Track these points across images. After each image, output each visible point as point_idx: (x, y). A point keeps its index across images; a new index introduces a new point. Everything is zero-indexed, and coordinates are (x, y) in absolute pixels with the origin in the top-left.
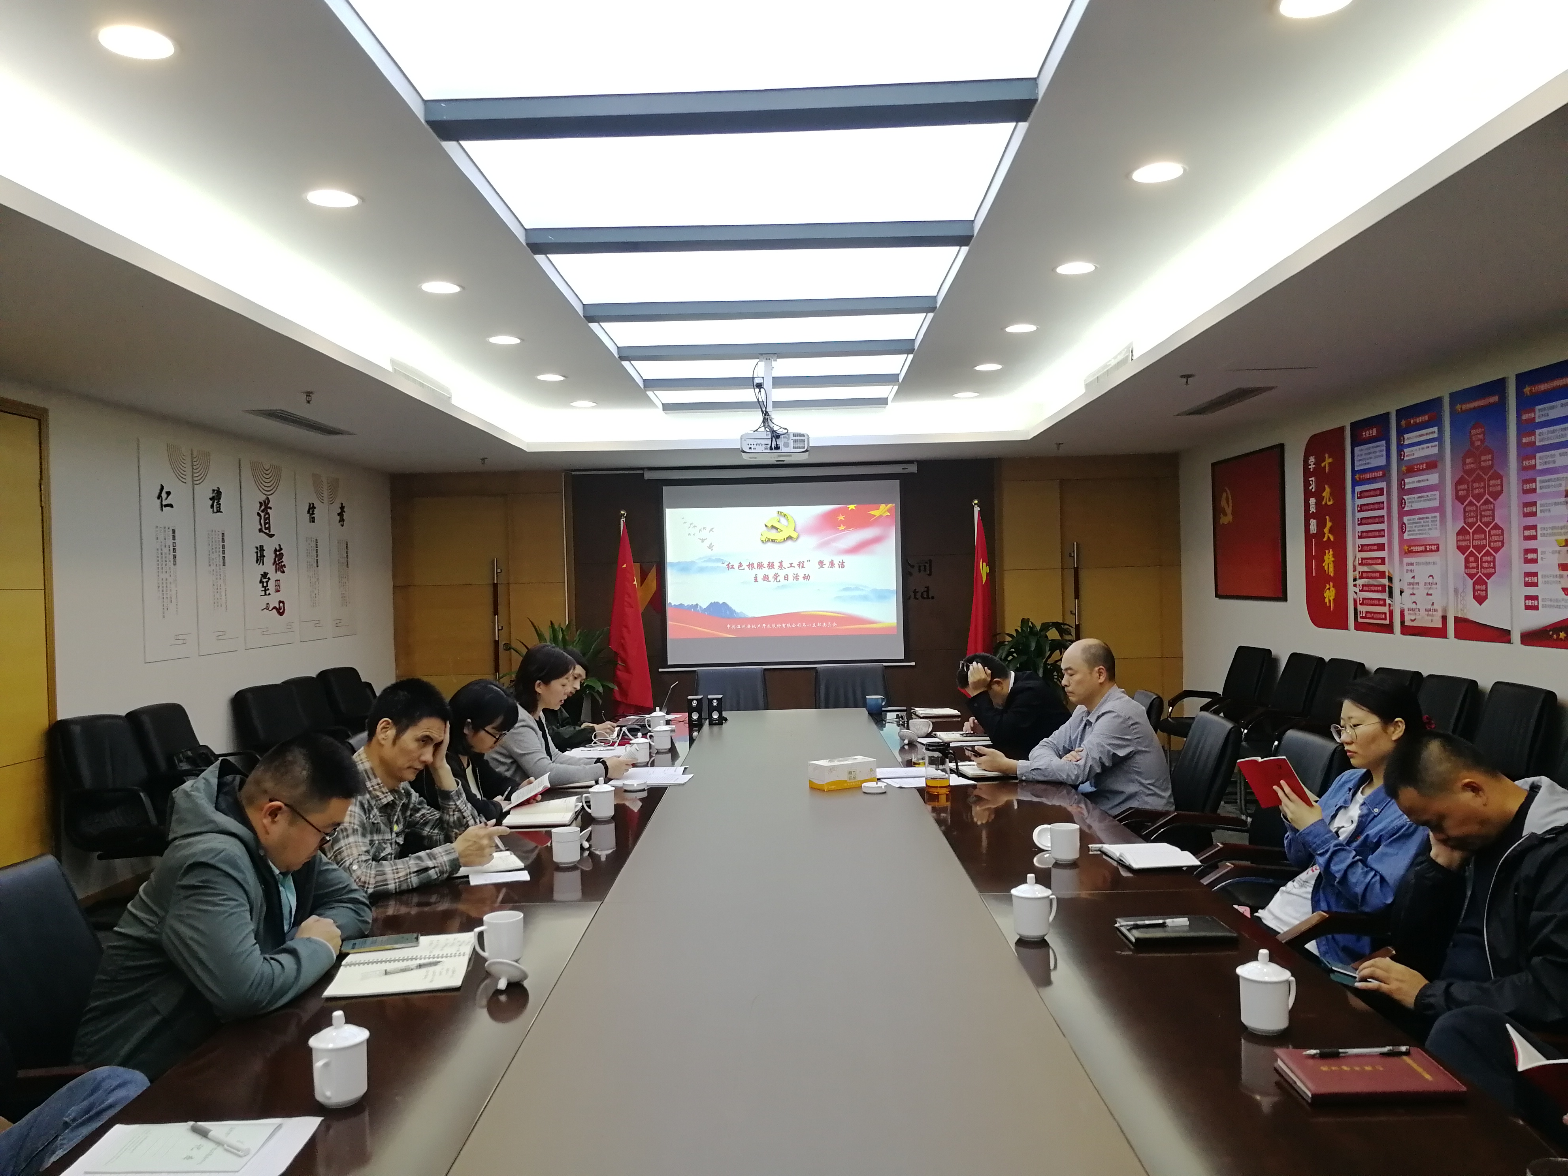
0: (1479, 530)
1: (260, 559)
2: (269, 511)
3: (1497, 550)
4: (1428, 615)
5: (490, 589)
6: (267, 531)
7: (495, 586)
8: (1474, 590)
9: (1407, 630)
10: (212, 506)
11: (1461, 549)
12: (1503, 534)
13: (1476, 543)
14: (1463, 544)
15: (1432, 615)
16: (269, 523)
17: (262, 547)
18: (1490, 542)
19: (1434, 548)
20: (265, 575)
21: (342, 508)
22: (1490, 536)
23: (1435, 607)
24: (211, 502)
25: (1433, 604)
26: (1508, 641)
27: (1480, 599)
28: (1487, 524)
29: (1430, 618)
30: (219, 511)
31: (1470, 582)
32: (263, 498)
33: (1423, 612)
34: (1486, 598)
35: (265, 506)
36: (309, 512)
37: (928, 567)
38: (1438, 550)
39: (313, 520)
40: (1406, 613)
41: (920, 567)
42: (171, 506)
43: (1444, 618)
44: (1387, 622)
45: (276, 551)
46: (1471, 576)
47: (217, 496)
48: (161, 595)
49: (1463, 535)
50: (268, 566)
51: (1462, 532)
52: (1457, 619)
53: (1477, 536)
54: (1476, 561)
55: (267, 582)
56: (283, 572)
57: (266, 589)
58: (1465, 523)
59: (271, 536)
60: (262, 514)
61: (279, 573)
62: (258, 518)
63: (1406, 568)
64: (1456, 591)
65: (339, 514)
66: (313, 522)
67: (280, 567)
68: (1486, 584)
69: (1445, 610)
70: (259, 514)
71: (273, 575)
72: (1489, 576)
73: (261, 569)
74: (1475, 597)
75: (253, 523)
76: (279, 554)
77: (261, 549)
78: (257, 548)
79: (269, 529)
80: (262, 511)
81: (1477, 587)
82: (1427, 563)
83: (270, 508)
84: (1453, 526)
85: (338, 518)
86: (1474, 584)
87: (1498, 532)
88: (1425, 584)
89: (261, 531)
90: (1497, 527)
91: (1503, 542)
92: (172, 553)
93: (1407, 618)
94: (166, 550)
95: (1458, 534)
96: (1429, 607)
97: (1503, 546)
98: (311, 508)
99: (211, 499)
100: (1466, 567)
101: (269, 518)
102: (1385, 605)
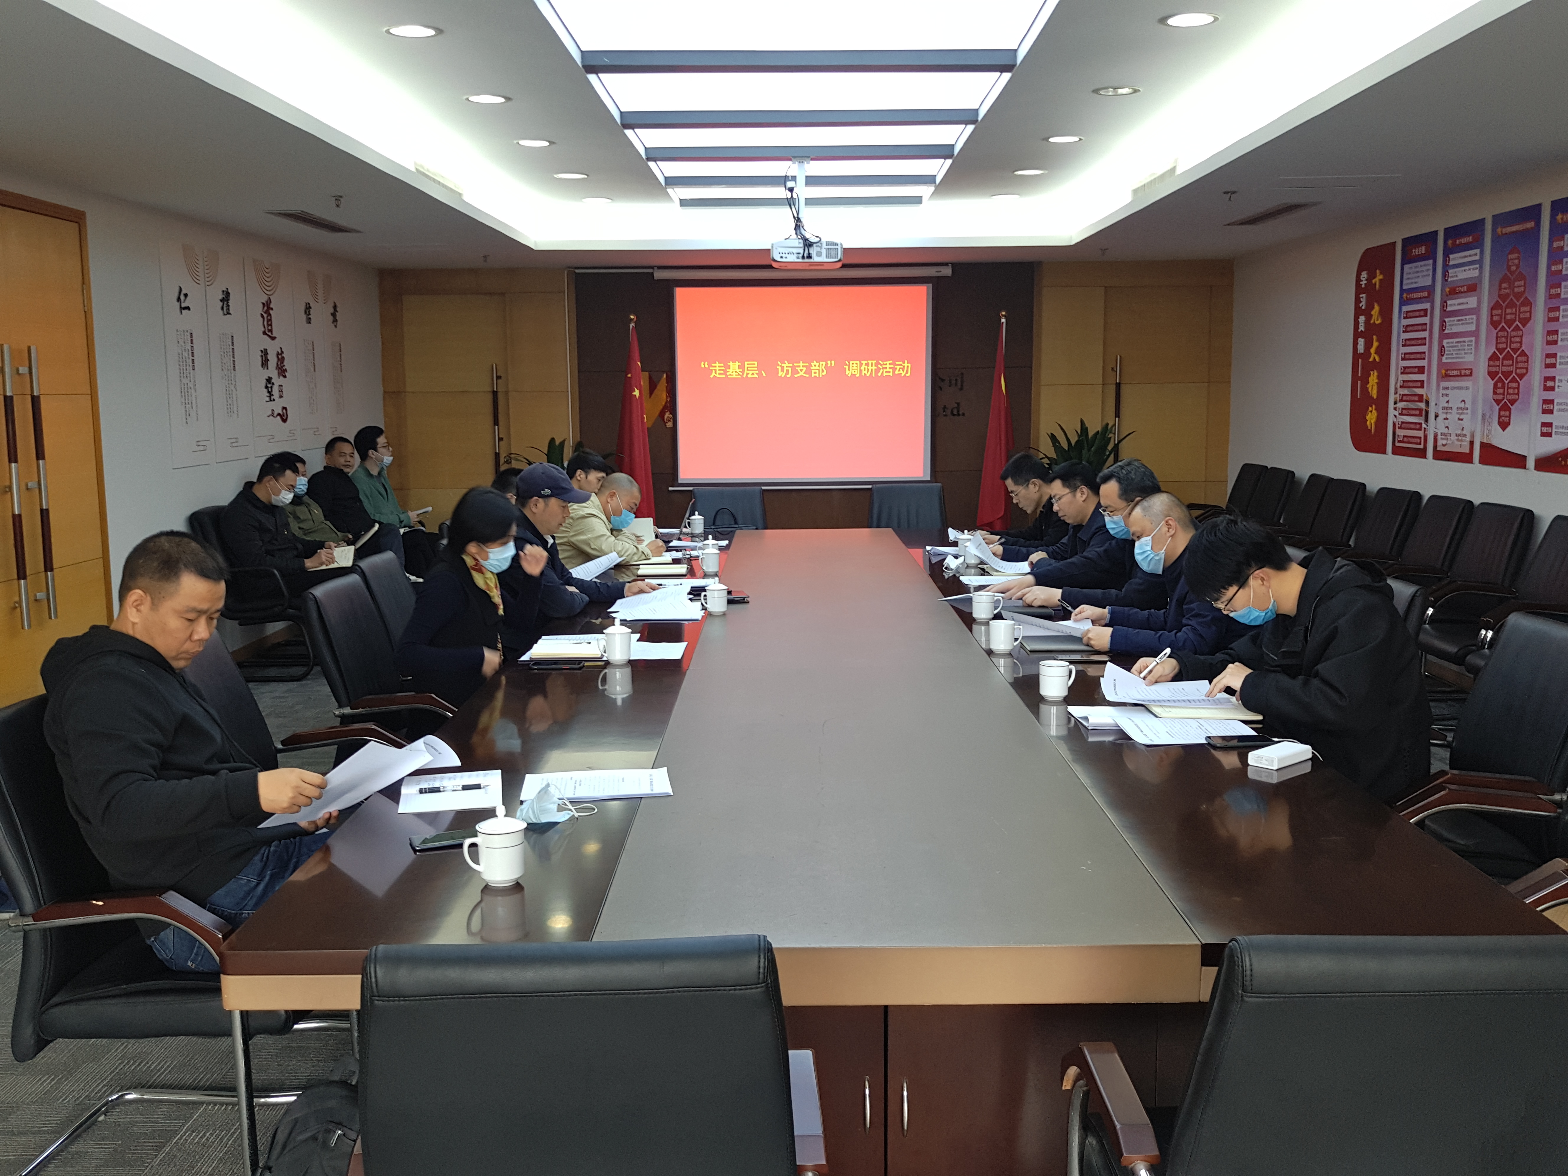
0: (1508, 357)
1: (265, 363)
2: (271, 312)
3: (1521, 376)
4: (1458, 440)
5: (489, 398)
6: (269, 334)
7: (495, 394)
8: (1500, 417)
9: (1440, 455)
10: (222, 308)
11: (1492, 375)
12: (1527, 362)
13: (1505, 369)
14: (1494, 369)
15: (1462, 441)
16: (271, 325)
17: (266, 350)
18: (1517, 368)
19: (1468, 372)
20: (269, 380)
21: (335, 307)
22: (1517, 362)
23: (1464, 432)
24: (221, 304)
25: (1463, 429)
26: (1524, 467)
27: (1504, 425)
28: (1515, 350)
29: (1460, 443)
30: (229, 313)
31: (1497, 408)
32: (264, 299)
33: (1453, 437)
34: (1508, 424)
35: (267, 307)
36: (305, 312)
37: (959, 383)
38: (1471, 375)
39: (309, 321)
40: (1439, 437)
41: (950, 381)
42: (188, 308)
43: (1472, 443)
44: (1422, 447)
45: (278, 354)
46: (1498, 402)
47: (226, 298)
48: (183, 401)
49: (1494, 361)
50: (272, 372)
51: (1493, 358)
52: (1482, 444)
53: (1506, 362)
54: (1503, 387)
55: (271, 387)
56: (285, 377)
57: (270, 394)
58: (1496, 348)
59: (273, 338)
60: (265, 315)
61: (281, 377)
62: (262, 319)
63: (1442, 392)
64: (1484, 416)
65: (332, 314)
66: (310, 323)
67: (282, 372)
68: (1510, 410)
69: (1473, 435)
70: (262, 316)
71: (277, 381)
72: (1513, 402)
73: (266, 374)
74: (1500, 424)
75: (258, 325)
76: (281, 358)
77: (265, 353)
78: (262, 351)
79: (271, 331)
80: (265, 313)
81: (1502, 413)
82: (1460, 388)
83: (272, 309)
84: (1486, 351)
85: (331, 318)
86: (1500, 410)
87: (1524, 359)
88: (1458, 409)
89: (264, 333)
90: (1523, 354)
91: (1527, 369)
92: (191, 358)
93: (1440, 442)
94: (185, 354)
95: (1490, 359)
96: (1459, 432)
97: (1527, 373)
98: (308, 308)
99: (221, 301)
100: (1495, 393)
101: (271, 320)
102: (1420, 429)
